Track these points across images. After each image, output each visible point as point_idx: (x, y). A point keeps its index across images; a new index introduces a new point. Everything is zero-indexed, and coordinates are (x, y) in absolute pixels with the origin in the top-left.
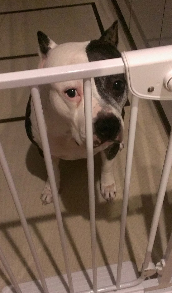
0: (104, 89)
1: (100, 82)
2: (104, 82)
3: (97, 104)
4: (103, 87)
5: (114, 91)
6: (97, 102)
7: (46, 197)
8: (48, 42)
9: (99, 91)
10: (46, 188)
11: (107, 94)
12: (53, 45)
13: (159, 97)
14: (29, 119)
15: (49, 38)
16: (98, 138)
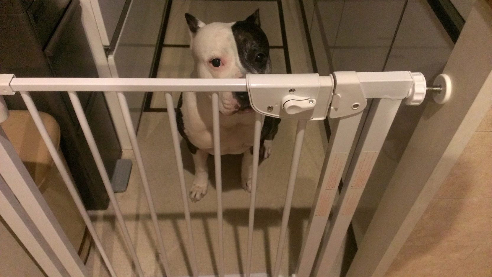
0: (246, 60)
1: (243, 53)
2: (246, 54)
3: (238, 72)
4: (246, 58)
5: (256, 63)
6: (239, 70)
7: (196, 195)
8: (196, 24)
9: (242, 61)
10: (194, 185)
11: (249, 64)
12: (201, 24)
13: (278, 116)
14: (180, 110)
15: (197, 19)
16: (238, 101)
